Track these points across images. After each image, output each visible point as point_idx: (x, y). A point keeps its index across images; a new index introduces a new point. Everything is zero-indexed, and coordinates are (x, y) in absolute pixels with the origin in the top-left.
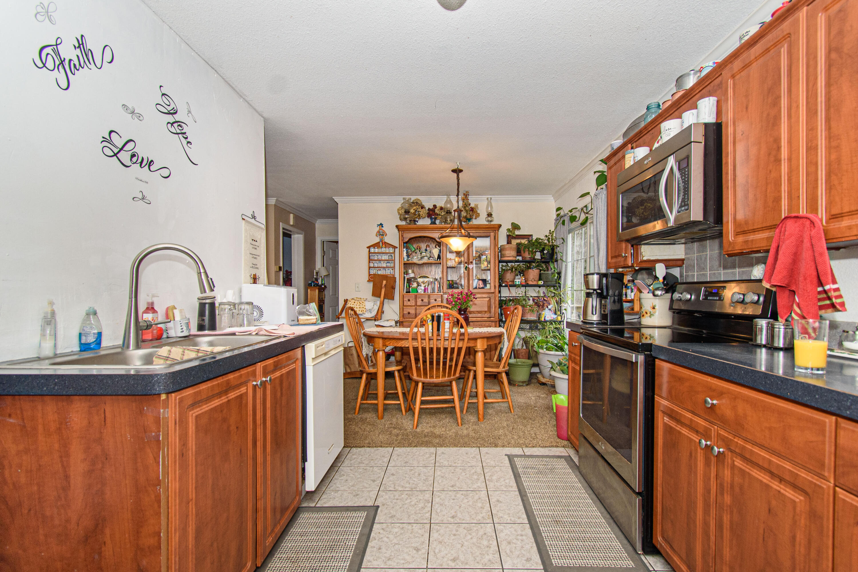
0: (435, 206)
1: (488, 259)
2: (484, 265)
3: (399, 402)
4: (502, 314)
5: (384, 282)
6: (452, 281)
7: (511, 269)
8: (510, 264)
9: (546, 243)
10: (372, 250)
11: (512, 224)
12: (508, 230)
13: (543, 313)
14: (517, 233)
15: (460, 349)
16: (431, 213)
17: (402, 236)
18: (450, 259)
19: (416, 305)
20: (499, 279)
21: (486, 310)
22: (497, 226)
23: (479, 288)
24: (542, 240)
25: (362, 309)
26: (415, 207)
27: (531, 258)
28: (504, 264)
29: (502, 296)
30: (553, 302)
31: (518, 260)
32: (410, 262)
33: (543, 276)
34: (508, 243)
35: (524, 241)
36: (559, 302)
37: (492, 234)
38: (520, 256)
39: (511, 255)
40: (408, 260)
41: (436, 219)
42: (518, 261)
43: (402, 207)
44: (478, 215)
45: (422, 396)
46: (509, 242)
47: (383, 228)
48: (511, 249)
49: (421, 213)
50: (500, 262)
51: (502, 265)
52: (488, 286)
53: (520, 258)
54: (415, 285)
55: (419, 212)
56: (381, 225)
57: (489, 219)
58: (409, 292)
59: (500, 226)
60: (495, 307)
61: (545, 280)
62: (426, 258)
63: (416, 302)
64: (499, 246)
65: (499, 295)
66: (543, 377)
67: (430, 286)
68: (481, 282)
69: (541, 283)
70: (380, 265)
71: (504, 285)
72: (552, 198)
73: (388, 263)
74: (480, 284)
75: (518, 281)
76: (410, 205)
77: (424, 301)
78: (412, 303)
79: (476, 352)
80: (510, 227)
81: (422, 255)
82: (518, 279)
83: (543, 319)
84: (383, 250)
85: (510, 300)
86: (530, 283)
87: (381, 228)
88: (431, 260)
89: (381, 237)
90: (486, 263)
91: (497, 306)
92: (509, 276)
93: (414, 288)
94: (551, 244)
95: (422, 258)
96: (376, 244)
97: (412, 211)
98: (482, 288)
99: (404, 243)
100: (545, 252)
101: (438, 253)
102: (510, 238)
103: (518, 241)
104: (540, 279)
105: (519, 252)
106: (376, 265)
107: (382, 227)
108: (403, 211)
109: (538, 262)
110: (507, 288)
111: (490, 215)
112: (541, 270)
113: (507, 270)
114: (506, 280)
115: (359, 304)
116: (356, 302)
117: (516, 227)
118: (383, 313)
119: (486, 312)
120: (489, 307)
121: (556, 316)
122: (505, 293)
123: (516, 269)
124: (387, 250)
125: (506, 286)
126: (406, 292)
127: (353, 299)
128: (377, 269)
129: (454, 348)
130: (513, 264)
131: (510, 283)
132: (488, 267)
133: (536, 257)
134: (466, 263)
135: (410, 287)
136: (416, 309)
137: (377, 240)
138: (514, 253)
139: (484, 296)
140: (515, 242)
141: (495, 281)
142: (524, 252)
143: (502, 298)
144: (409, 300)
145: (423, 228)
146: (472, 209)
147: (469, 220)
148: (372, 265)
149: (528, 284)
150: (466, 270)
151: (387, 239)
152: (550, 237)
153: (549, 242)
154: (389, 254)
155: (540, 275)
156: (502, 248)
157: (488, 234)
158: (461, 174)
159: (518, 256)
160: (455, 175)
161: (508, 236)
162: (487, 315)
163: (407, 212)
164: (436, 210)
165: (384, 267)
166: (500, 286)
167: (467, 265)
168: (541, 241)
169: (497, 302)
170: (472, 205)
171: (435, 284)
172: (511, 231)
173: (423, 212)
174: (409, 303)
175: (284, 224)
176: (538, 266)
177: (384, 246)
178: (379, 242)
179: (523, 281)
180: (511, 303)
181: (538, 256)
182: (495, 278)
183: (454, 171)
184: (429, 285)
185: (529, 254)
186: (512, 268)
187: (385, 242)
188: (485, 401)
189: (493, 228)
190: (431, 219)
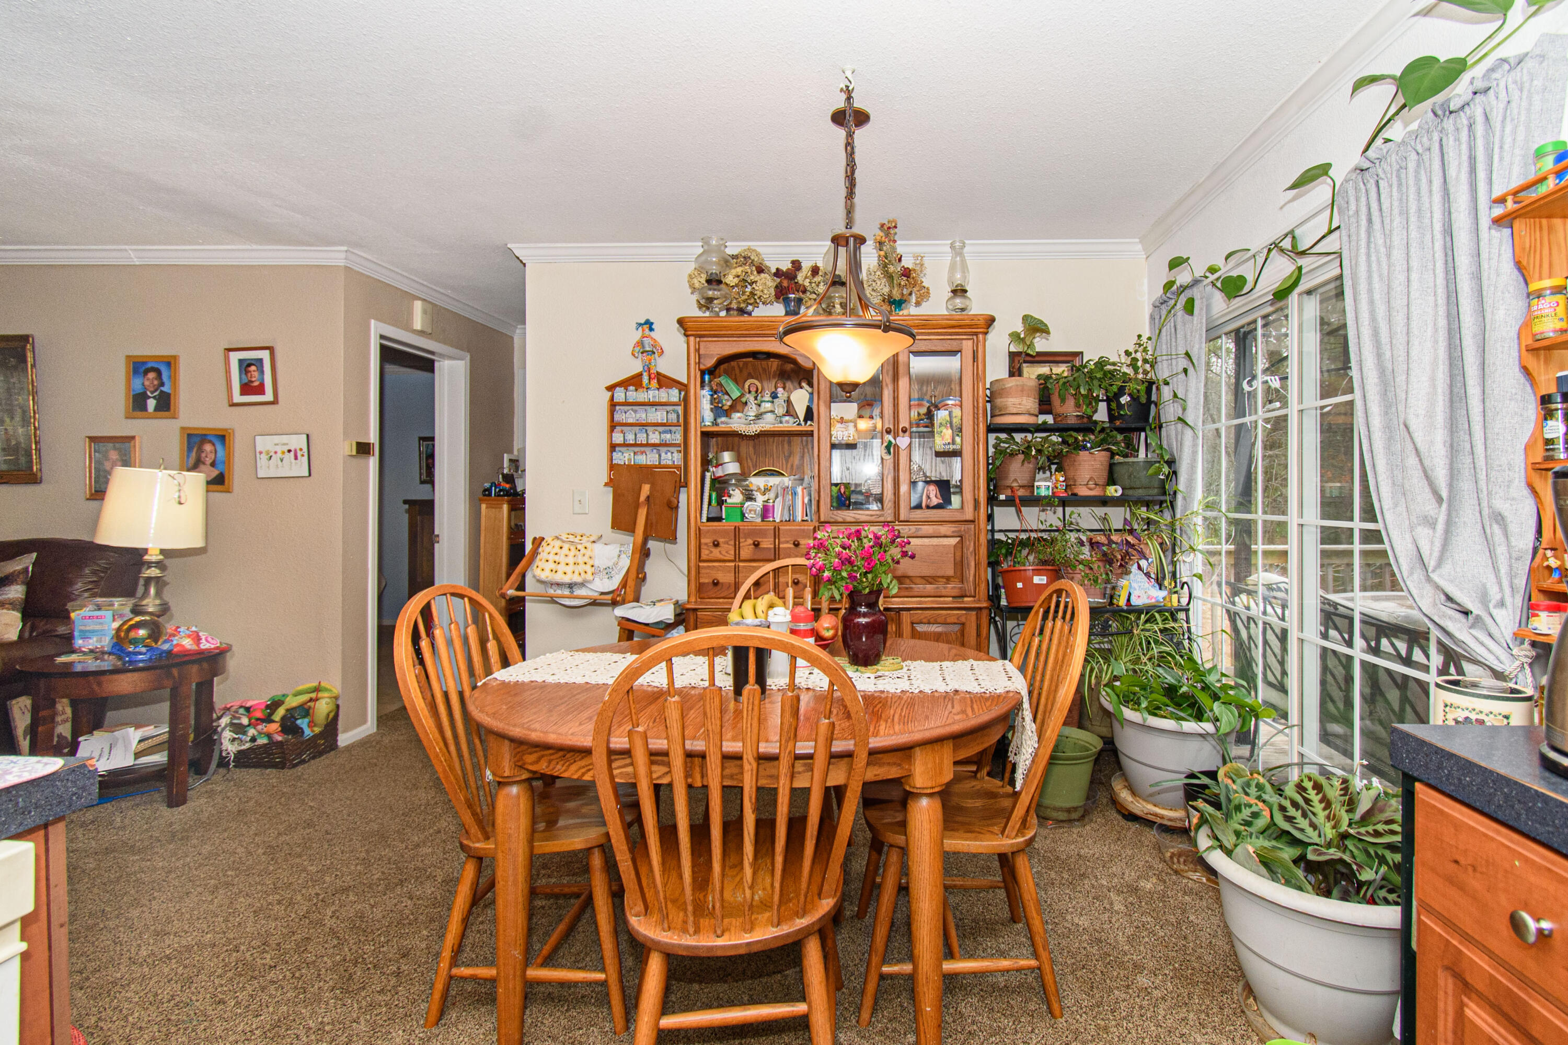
0: (797, 265)
1: (956, 421)
2: (943, 438)
3: (602, 976)
4: (996, 587)
5: (646, 489)
6: (847, 485)
7: (1026, 452)
8: (1018, 437)
9: (1125, 374)
10: (620, 395)
11: (1026, 318)
12: (1015, 336)
13: (1123, 582)
14: (1041, 345)
15: (834, 796)
16: (785, 284)
17: (698, 350)
18: (842, 421)
19: (737, 558)
20: (989, 480)
21: (950, 572)
22: (982, 322)
23: (928, 507)
24: (1114, 364)
25: (582, 568)
26: (739, 270)
27: (1081, 417)
28: (1003, 436)
29: (996, 528)
30: (1152, 548)
31: (1045, 423)
32: (722, 428)
33: (1120, 472)
34: (1012, 374)
35: (1061, 370)
36: (1172, 549)
37: (967, 346)
38: (1049, 412)
39: (1023, 409)
40: (715, 423)
41: (799, 301)
42: (1043, 428)
43: (700, 270)
44: (924, 294)
45: (666, 1008)
46: (1015, 371)
47: (652, 334)
48: (1022, 390)
49: (758, 287)
50: (991, 429)
51: (997, 438)
52: (956, 500)
53: (1049, 419)
54: (736, 497)
55: (751, 283)
56: (649, 324)
57: (959, 302)
58: (719, 519)
59: (991, 321)
60: (977, 565)
61: (1127, 483)
62: (769, 417)
63: (737, 548)
64: (988, 386)
65: (989, 528)
66: (1134, 793)
67: (780, 499)
68: (933, 490)
69: (1114, 491)
70: (642, 438)
71: (1002, 497)
72: (1140, 247)
73: (665, 432)
74: (932, 496)
75: (1044, 486)
76: (726, 262)
77: (763, 545)
78: (727, 551)
79: (906, 798)
80: (1019, 328)
81: (762, 410)
82: (1045, 480)
83: (1122, 602)
84: (652, 395)
85: (1023, 544)
86: (1083, 492)
87: (647, 332)
88: (789, 424)
89: (646, 358)
90: (948, 433)
91: (984, 560)
92: (1017, 472)
93: (733, 506)
94: (1140, 376)
95: (759, 417)
96: (633, 377)
97: (730, 279)
98: (938, 507)
99: (703, 373)
100: (1125, 399)
101: (806, 403)
102: (1017, 363)
103: (1044, 370)
104: (1111, 481)
105: (1045, 404)
106: (630, 438)
107: (651, 329)
108: (703, 278)
109: (1103, 430)
110: (1013, 509)
111: (959, 291)
112: (1113, 454)
113: (1013, 455)
114: (1008, 482)
115: (573, 552)
116: (566, 546)
117: (1036, 327)
118: (644, 579)
119: (948, 579)
120: (960, 565)
121: (1163, 593)
122: (1006, 519)
123: (1039, 451)
124: (663, 395)
125: (1009, 502)
126: (709, 519)
127: (557, 538)
128: (636, 449)
129: (807, 791)
130: (1029, 436)
131: (1021, 493)
132: (954, 442)
133: (1096, 417)
134: (888, 432)
135: (721, 503)
136: (736, 570)
137: (635, 367)
138: (1030, 403)
139: (944, 529)
140: (1032, 373)
141: (975, 487)
142: (1063, 400)
143: (998, 536)
144: (716, 545)
145: (763, 329)
146: (907, 273)
147: (899, 303)
148: (618, 438)
149: (1075, 495)
150: (889, 453)
151: (664, 366)
152: (1139, 355)
153: (1136, 369)
154: (669, 408)
155: (1111, 467)
156: (995, 388)
157: (953, 346)
158: (860, 134)
159: (1042, 412)
160: (841, 133)
161: (1013, 356)
162: (952, 588)
163: (714, 281)
164: (800, 278)
165: (654, 445)
166: (992, 500)
167: (890, 437)
168: (1109, 367)
169: (983, 551)
170: (907, 262)
171: (795, 494)
172: (1023, 340)
173: (766, 284)
174: (716, 553)
175: (381, 325)
176: (1103, 442)
177: (654, 383)
178: (640, 375)
179: (1061, 487)
180: (1025, 552)
181: (1101, 414)
182: (976, 476)
183: (839, 118)
184: (777, 497)
185: (1078, 406)
186: (1029, 448)
187: (658, 374)
188: (949, 966)
189: (970, 326)
190: (786, 301)
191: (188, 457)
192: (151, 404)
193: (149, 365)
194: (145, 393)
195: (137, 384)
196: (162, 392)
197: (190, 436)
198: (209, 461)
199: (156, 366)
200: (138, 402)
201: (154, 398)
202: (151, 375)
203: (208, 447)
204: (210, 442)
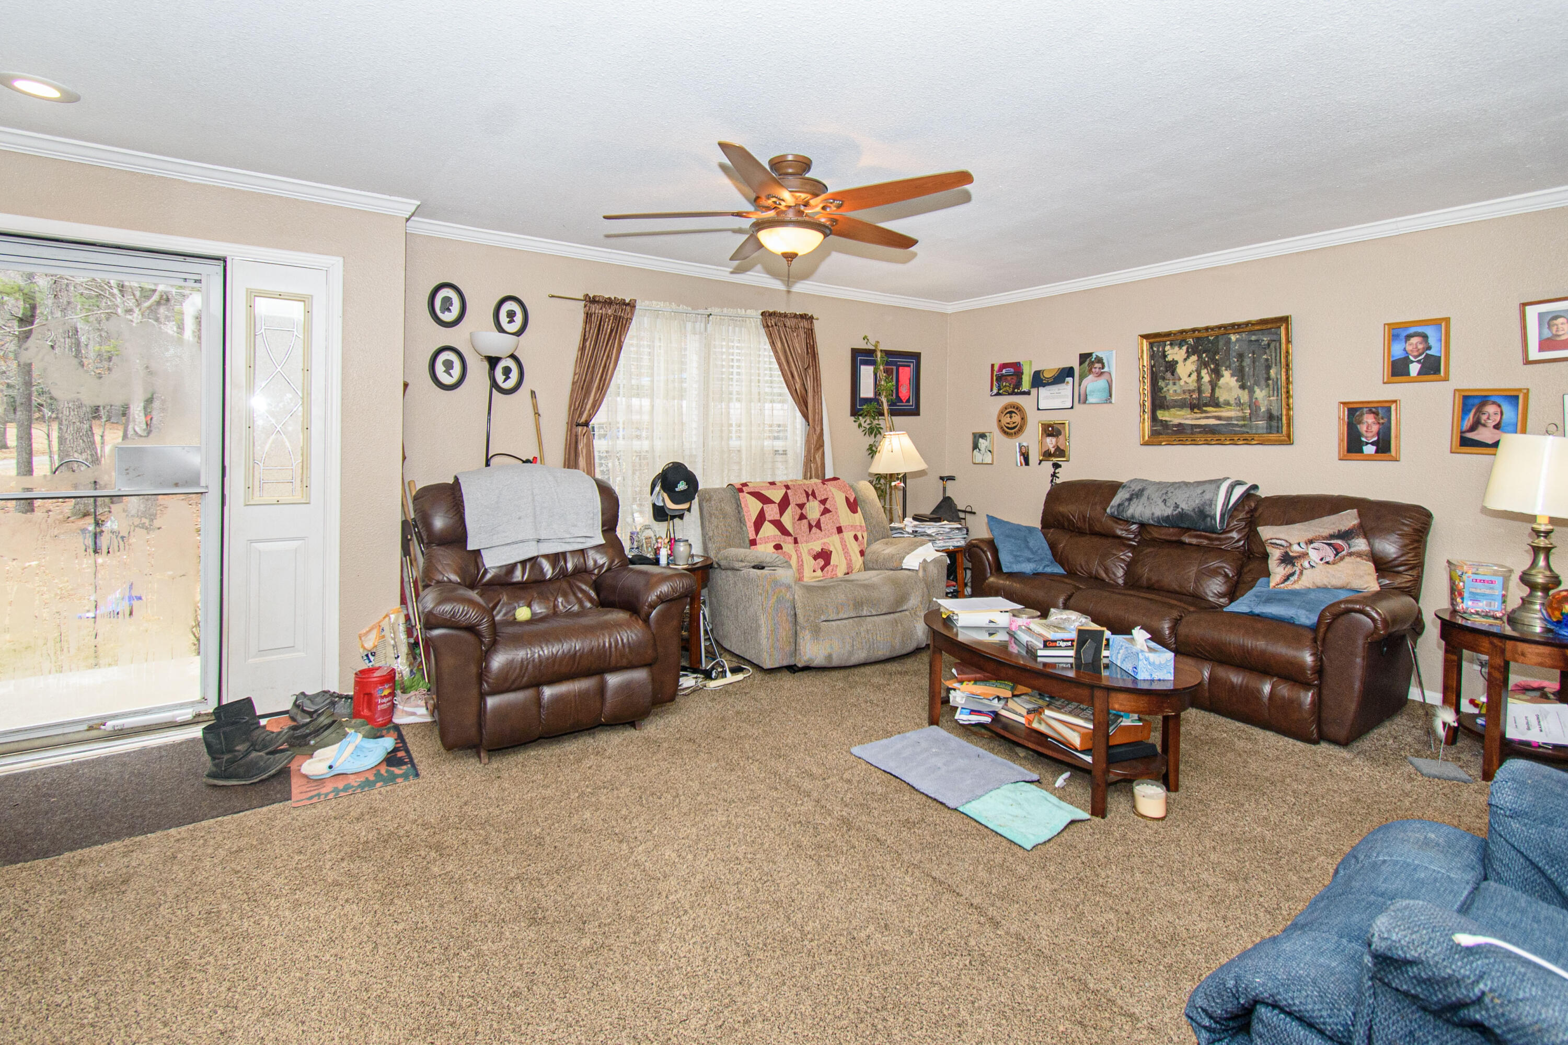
191: (1463, 419)
192: (1414, 369)
193: (1412, 330)
194: (1407, 358)
195: (1398, 350)
196: (1427, 355)
197: (1465, 398)
198: (1491, 423)
199: (1419, 329)
200: (1398, 369)
201: (1418, 362)
202: (1414, 340)
203: (1491, 409)
204: (1494, 403)
